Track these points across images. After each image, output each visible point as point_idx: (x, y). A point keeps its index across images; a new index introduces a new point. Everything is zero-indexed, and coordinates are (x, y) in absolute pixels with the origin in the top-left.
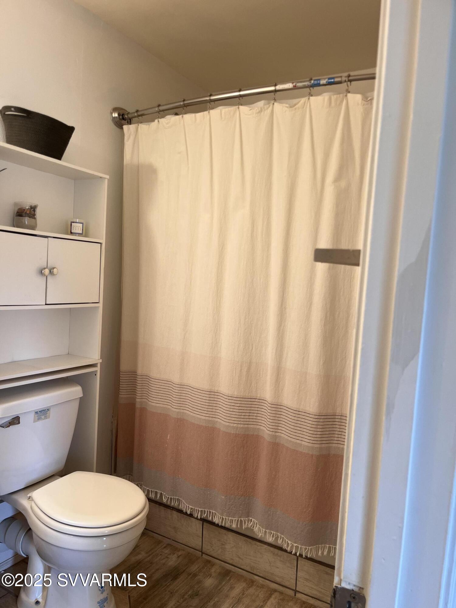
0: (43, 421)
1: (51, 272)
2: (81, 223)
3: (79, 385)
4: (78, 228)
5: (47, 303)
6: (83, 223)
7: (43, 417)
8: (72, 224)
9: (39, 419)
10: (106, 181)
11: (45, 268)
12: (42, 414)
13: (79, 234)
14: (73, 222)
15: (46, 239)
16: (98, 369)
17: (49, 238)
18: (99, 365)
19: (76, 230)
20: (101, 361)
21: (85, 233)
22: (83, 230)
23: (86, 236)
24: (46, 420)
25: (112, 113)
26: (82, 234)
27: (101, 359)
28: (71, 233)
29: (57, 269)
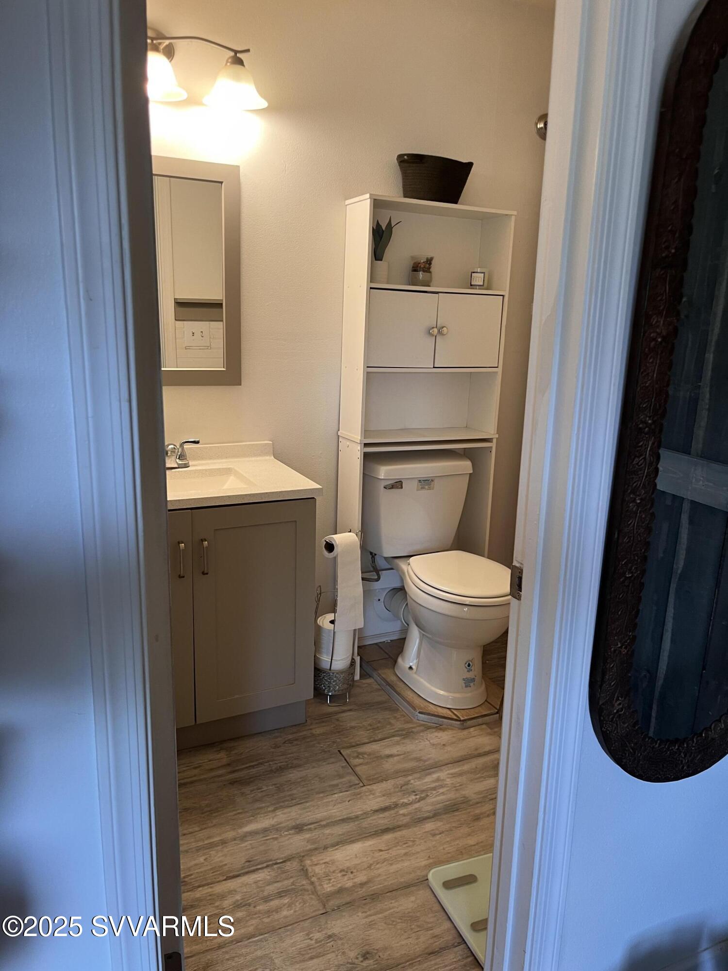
0: (426, 491)
1: (440, 332)
2: (482, 273)
3: (468, 460)
4: (478, 279)
5: (435, 366)
6: (484, 273)
7: (427, 487)
8: (473, 274)
9: (423, 488)
10: (513, 218)
11: (433, 328)
12: (426, 483)
13: (481, 287)
14: (474, 272)
15: (437, 295)
16: (493, 445)
17: (440, 294)
18: (495, 441)
19: (476, 281)
20: (497, 436)
21: (487, 285)
22: (484, 281)
23: (487, 289)
24: (429, 491)
25: (536, 124)
26: (483, 285)
27: (497, 433)
28: (471, 285)
29: (447, 329)
